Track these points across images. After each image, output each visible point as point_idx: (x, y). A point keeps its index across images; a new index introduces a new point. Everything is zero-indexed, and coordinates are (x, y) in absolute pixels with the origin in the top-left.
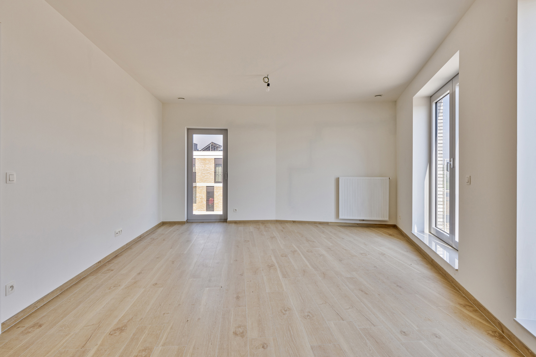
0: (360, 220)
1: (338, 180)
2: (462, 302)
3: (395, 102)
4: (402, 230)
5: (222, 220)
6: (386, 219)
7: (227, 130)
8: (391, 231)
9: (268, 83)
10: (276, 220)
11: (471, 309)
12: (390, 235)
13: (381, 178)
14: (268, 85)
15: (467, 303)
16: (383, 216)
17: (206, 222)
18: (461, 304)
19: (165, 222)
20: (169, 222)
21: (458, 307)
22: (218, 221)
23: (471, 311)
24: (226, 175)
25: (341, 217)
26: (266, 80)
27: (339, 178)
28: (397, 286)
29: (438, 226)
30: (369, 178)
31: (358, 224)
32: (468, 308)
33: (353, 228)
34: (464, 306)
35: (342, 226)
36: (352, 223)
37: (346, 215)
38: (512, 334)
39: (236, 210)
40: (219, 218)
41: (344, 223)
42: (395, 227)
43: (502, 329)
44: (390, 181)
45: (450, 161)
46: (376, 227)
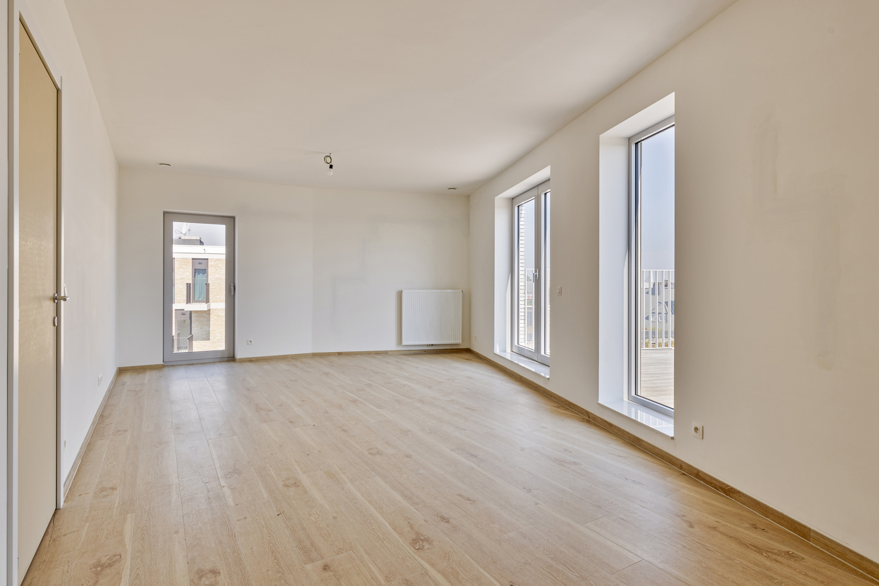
0: (427, 345)
1: (400, 294)
2: (556, 405)
3: (469, 197)
4: (479, 353)
5: (226, 359)
6: (459, 341)
7: (234, 218)
8: (467, 356)
9: (330, 164)
10: (313, 353)
11: (563, 408)
12: (467, 359)
13: (453, 291)
14: (331, 167)
15: (560, 405)
16: (454, 339)
17: (198, 364)
18: (555, 407)
19: (124, 367)
20: (133, 367)
21: (554, 408)
22: (218, 360)
23: (564, 410)
24: (232, 288)
25: (404, 343)
26: (328, 160)
27: (402, 292)
28: (498, 401)
29: (520, 344)
30: (439, 291)
31: (425, 351)
32: (561, 408)
33: (420, 356)
34: (558, 407)
35: (407, 354)
36: (417, 350)
37: (411, 339)
38: (596, 416)
39: (251, 341)
40: (219, 356)
41: (407, 350)
42: (468, 351)
43: (588, 415)
44: (463, 294)
45: (536, 272)
46: (447, 353)
